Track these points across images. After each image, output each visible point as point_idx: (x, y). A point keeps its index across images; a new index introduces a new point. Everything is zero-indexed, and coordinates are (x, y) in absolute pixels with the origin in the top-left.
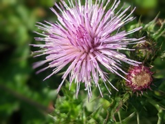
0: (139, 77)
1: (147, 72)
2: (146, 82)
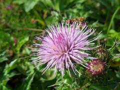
1: (101, 63)
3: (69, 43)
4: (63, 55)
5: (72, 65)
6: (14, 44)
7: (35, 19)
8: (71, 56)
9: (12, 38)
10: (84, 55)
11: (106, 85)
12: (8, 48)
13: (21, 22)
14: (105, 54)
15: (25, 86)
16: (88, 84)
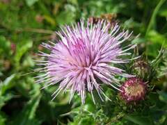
1: (140, 84)
3: (93, 53)
4: (83, 71)
5: (97, 86)
6: (11, 53)
7: (42, 15)
8: (95, 72)
9: (8, 44)
10: (115, 71)
11: (147, 115)
12: (3, 57)
13: (20, 19)
14: (146, 70)
15: (27, 113)
16: (121, 115)
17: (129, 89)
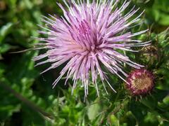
0: (140, 81)
1: (149, 76)
2: (146, 86)
3: (98, 39)
17: (136, 81)
